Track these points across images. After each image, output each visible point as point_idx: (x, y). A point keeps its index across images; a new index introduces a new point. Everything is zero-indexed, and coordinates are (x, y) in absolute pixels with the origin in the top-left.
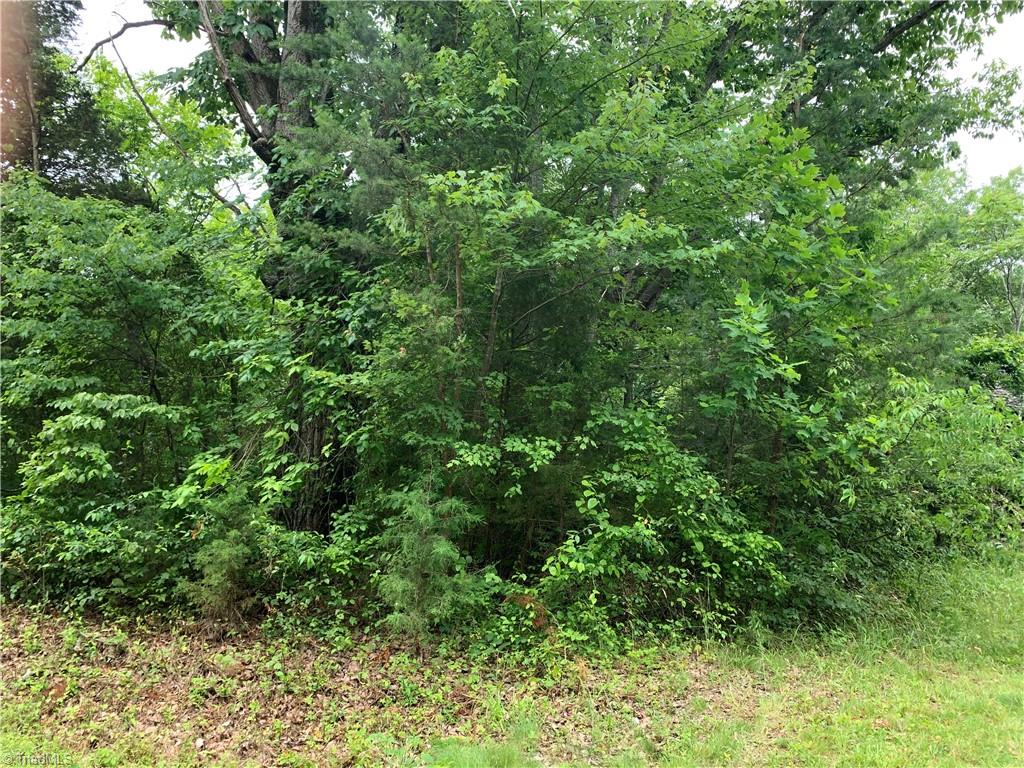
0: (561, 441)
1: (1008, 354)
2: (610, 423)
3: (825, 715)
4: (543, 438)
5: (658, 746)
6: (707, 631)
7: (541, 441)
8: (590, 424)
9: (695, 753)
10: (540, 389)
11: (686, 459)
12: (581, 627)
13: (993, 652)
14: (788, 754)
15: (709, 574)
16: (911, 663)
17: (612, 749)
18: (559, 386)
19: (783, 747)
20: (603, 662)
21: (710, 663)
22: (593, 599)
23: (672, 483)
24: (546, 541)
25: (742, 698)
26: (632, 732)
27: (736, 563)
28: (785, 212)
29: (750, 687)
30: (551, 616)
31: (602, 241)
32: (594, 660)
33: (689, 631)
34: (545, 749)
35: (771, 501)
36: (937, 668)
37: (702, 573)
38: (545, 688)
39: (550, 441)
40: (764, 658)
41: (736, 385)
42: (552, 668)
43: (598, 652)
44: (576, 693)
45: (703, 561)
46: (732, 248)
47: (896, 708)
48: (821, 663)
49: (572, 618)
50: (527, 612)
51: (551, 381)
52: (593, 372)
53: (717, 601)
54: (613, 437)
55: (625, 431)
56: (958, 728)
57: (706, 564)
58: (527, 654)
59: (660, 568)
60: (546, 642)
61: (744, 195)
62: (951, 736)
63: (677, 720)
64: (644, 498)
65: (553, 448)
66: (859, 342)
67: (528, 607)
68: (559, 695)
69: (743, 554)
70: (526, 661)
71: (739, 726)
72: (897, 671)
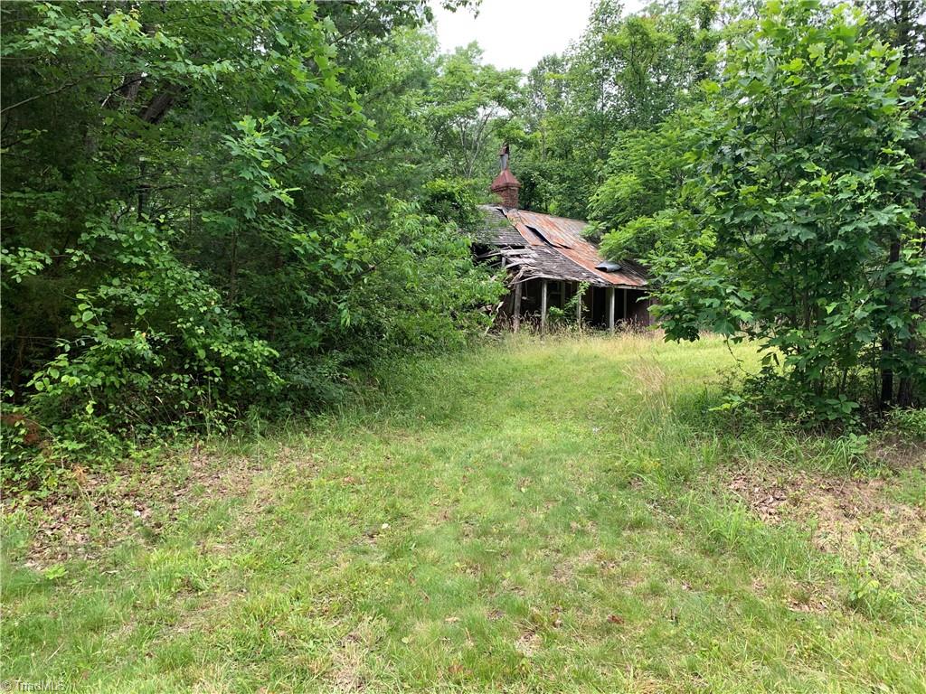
0: (52, 254)
1: (457, 195)
2: (106, 237)
3: (306, 482)
4: (27, 249)
5: (157, 531)
6: (208, 428)
7: (25, 251)
8: (84, 237)
9: (191, 530)
10: (22, 195)
11: (188, 273)
12: (79, 437)
13: (432, 419)
14: (273, 517)
15: (211, 378)
16: (376, 433)
17: (111, 542)
18: (46, 194)
19: (270, 512)
20: (104, 466)
21: (212, 454)
22: (89, 409)
23: (174, 296)
24: (40, 358)
25: (238, 479)
26: (132, 524)
27: (236, 368)
28: (285, 43)
29: (246, 469)
30: (45, 431)
31: (88, 37)
32: (95, 466)
33: (191, 429)
34: (38, 555)
35: (271, 312)
36: (394, 434)
37: (205, 377)
38: (40, 499)
39: (38, 253)
40: (260, 444)
41: (237, 205)
42: (47, 479)
43: (99, 458)
44: (73, 498)
45: (206, 366)
46: (231, 69)
47: (361, 468)
48: (307, 441)
49: (70, 430)
50: (18, 430)
51: (36, 188)
52: (89, 181)
53: (218, 402)
54: (113, 251)
55: (125, 245)
56: (401, 475)
57: (208, 369)
58: (18, 470)
59: (164, 376)
60: (41, 455)
61: (243, 19)
62: (396, 481)
63: (177, 507)
64: (144, 311)
65: (43, 262)
66: (346, 174)
67: (17, 424)
68: (55, 503)
69: (243, 359)
70: (17, 477)
71: (233, 502)
72: (365, 439)
